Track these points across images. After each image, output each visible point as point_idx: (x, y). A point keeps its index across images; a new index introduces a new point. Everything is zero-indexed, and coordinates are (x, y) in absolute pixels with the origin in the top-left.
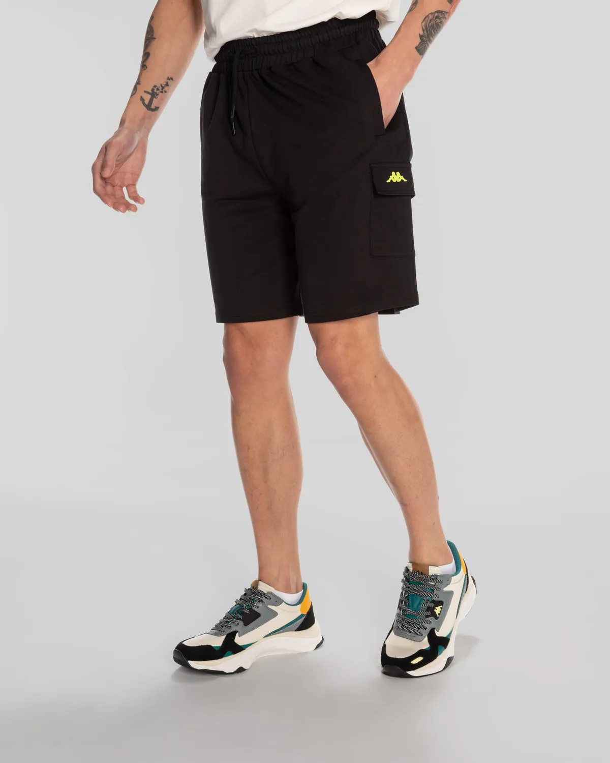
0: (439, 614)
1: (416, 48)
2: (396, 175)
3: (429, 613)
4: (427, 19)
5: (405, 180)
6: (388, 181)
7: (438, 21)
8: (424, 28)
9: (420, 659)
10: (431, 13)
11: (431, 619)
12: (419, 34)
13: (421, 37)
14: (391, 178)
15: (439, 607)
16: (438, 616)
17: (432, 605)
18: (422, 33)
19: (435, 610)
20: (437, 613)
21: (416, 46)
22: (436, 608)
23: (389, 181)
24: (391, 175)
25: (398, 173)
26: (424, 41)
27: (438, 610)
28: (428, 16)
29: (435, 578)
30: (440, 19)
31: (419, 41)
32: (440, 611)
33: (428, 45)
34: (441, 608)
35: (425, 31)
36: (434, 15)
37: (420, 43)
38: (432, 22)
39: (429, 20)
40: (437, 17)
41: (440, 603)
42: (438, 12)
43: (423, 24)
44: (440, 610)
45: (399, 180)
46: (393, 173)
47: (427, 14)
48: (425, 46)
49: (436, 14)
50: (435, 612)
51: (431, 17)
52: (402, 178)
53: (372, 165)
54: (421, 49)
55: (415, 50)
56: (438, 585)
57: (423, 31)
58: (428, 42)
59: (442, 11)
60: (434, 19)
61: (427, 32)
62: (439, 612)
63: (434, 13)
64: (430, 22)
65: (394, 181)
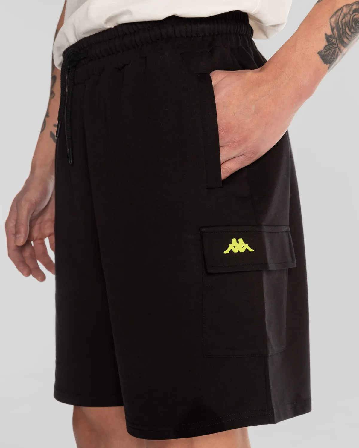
1: (319, 53)
2: (238, 242)
4: (339, 13)
5: (251, 250)
6: (225, 252)
7: (357, 16)
8: (333, 25)
10: (347, 6)
12: (326, 34)
13: (328, 38)
14: (231, 247)
18: (329, 32)
21: (319, 51)
23: (227, 252)
24: (231, 243)
25: (241, 240)
26: (333, 44)
28: (341, 9)
31: (324, 43)
33: (340, 50)
35: (335, 30)
36: (352, 7)
37: (326, 46)
38: (348, 18)
39: (342, 14)
40: (357, 10)
42: (358, 3)
43: (333, 20)
45: (242, 250)
46: (234, 240)
47: (340, 6)
48: (335, 51)
49: (355, 7)
51: (345, 10)
52: (247, 246)
53: (203, 230)
54: (327, 55)
55: (317, 57)
57: (333, 30)
58: (340, 45)
60: (351, 13)
61: (338, 31)
63: (352, 5)
64: (344, 18)
65: (235, 251)
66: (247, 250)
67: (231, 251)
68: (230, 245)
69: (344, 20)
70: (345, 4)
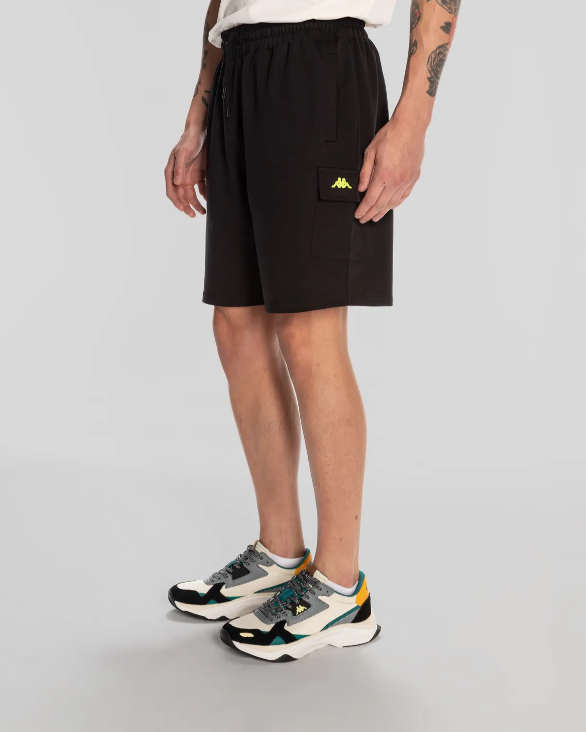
0: (299, 613)
2: (342, 180)
3: (290, 607)
5: (350, 187)
6: (332, 186)
7: (441, 56)
8: (430, 69)
9: (250, 635)
11: (289, 613)
12: (427, 77)
13: (429, 79)
14: (337, 183)
15: (303, 608)
16: (297, 614)
17: (297, 602)
18: (429, 76)
19: (297, 607)
20: (298, 611)
21: (426, 91)
22: (300, 606)
23: (334, 186)
24: (337, 180)
25: (344, 180)
26: (433, 82)
27: (300, 609)
28: (431, 55)
29: (316, 583)
30: (442, 53)
31: (428, 84)
32: (302, 612)
34: (305, 610)
35: (432, 73)
36: (436, 52)
37: (430, 85)
38: (436, 61)
40: (440, 53)
41: (308, 605)
42: (439, 47)
43: (428, 66)
44: (303, 610)
45: (344, 187)
46: (339, 179)
48: (435, 86)
49: (438, 51)
50: (296, 609)
51: (433, 56)
52: (347, 184)
54: (432, 92)
55: (427, 95)
56: (316, 590)
57: (430, 73)
59: (443, 45)
60: (437, 56)
61: (434, 72)
62: (300, 612)
63: (436, 50)
64: (434, 61)
65: (339, 187)
66: (347, 187)
67: (336, 186)
68: (336, 182)
69: (435, 64)
70: (431, 52)
